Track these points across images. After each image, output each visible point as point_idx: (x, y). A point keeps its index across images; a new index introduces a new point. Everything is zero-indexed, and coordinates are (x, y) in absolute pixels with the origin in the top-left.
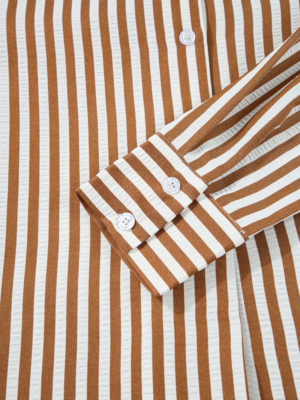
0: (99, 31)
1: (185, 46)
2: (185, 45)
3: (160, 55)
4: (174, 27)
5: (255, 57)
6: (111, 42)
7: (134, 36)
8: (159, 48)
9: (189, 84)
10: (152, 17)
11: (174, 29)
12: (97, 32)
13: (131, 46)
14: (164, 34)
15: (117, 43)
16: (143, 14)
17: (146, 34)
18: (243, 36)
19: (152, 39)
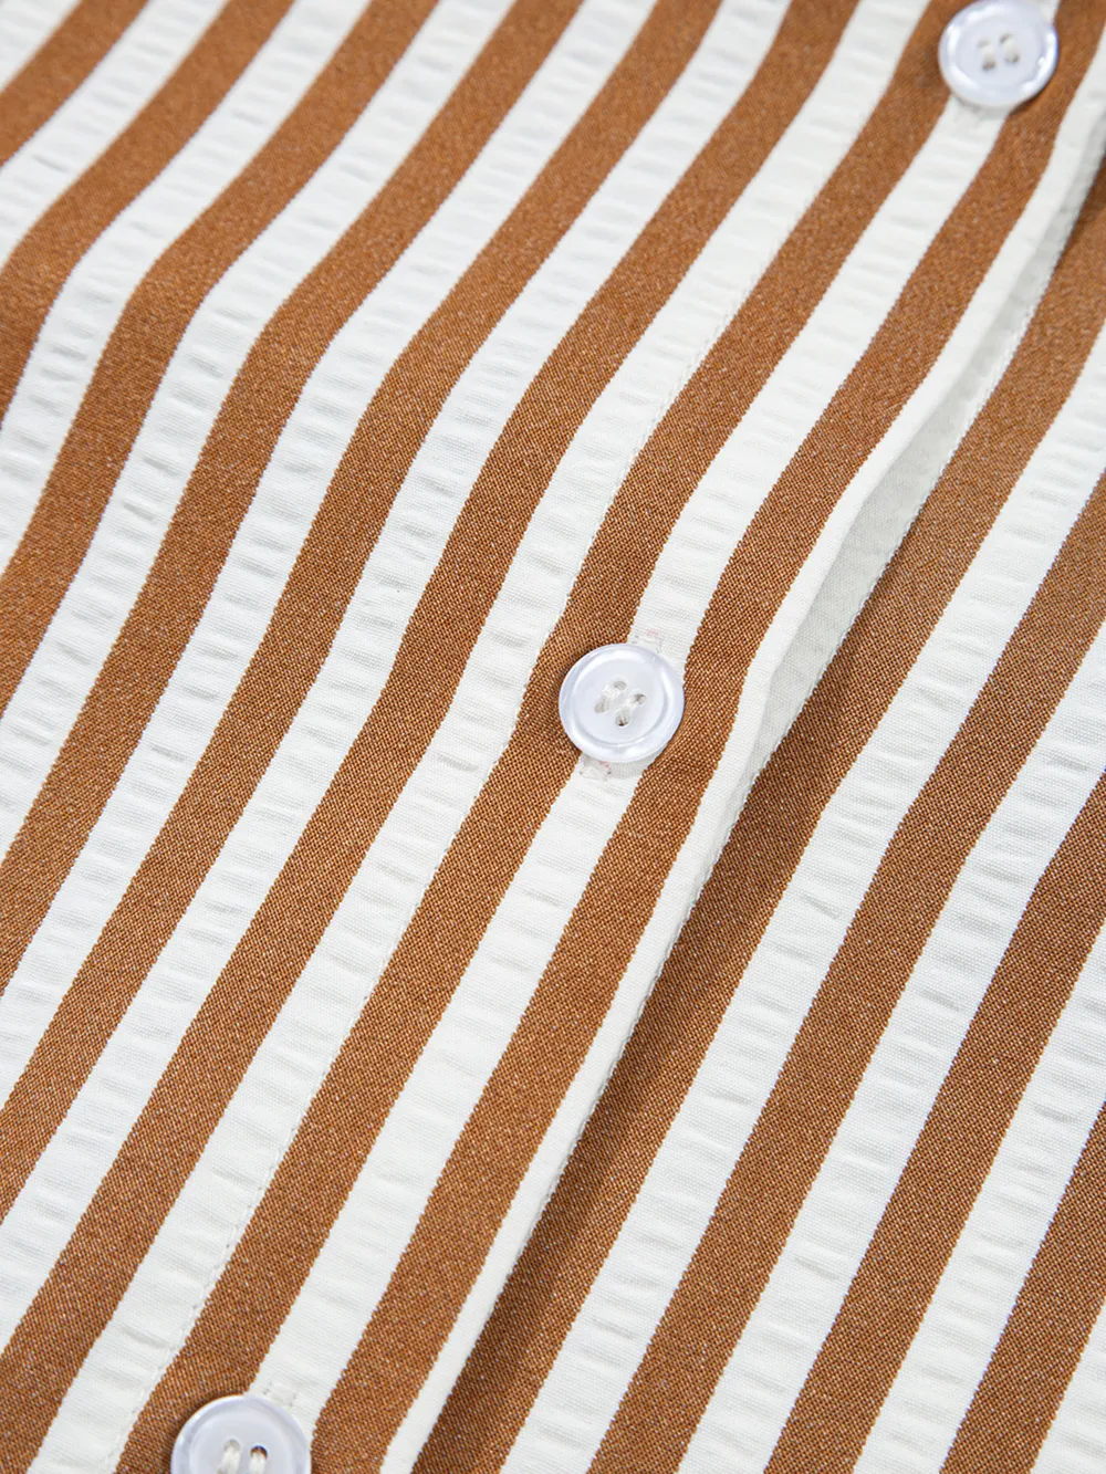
0: (85, 373)
1: (575, 761)
2: (578, 752)
3: (373, 735)
4: (582, 580)
5: (1018, 1098)
6: (122, 491)
7: (286, 513)
8: (398, 673)
9: (414, 1056)
10: (487, 439)
11: (574, 596)
12: (67, 378)
13: (231, 577)
14: (492, 596)
15: (149, 517)
16: (442, 393)
17: (373, 540)
18: (1022, 896)
19: (391, 591)
